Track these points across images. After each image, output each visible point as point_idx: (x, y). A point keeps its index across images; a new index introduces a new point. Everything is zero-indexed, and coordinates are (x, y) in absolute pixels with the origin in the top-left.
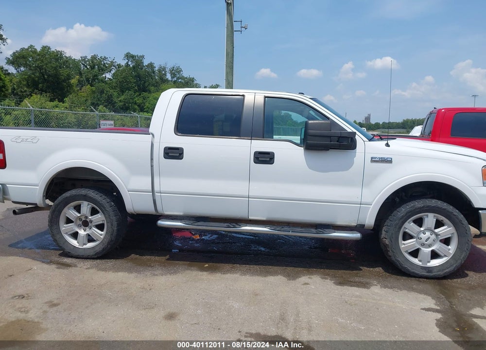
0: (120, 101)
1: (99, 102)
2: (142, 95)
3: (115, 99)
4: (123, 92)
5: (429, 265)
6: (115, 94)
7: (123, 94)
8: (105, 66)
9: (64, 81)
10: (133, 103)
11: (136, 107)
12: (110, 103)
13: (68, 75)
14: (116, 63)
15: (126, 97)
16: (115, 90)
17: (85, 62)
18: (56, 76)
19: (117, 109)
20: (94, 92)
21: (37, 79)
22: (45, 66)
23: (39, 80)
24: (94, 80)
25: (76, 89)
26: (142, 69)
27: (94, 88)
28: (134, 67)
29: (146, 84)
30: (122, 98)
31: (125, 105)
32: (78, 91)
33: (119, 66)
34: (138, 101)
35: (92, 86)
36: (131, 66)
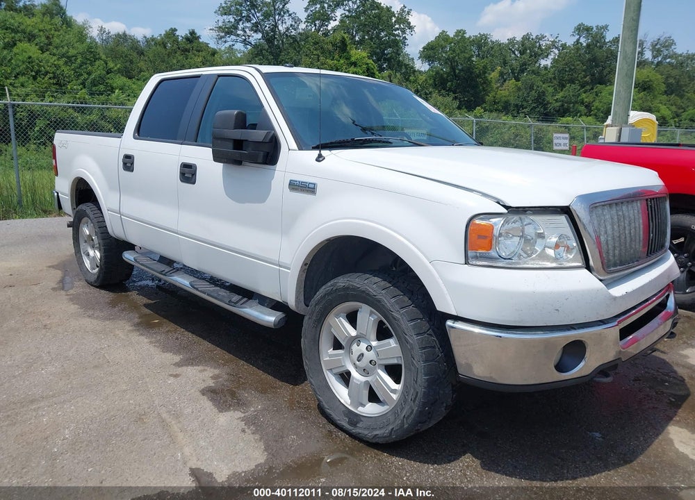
0: (556, 101)
1: (525, 103)
2: (595, 90)
3: (549, 98)
4: (563, 86)
5: (361, 410)
6: (551, 90)
7: (562, 90)
8: (541, 48)
9: (478, 76)
10: (576, 102)
11: (582, 108)
12: (541, 103)
13: (485, 67)
14: (560, 43)
15: (567, 93)
16: (550, 84)
17: (513, 46)
18: (469, 70)
19: (550, 112)
20: (519, 89)
21: (445, 76)
22: (457, 58)
23: (448, 77)
24: (522, 71)
25: (495, 86)
26: (601, 47)
27: (519, 83)
28: (588, 46)
29: (605, 72)
30: (559, 96)
31: (563, 105)
32: (497, 88)
33: (564, 46)
34: (586, 100)
35: (517, 79)
36: (585, 44)
